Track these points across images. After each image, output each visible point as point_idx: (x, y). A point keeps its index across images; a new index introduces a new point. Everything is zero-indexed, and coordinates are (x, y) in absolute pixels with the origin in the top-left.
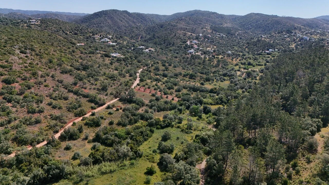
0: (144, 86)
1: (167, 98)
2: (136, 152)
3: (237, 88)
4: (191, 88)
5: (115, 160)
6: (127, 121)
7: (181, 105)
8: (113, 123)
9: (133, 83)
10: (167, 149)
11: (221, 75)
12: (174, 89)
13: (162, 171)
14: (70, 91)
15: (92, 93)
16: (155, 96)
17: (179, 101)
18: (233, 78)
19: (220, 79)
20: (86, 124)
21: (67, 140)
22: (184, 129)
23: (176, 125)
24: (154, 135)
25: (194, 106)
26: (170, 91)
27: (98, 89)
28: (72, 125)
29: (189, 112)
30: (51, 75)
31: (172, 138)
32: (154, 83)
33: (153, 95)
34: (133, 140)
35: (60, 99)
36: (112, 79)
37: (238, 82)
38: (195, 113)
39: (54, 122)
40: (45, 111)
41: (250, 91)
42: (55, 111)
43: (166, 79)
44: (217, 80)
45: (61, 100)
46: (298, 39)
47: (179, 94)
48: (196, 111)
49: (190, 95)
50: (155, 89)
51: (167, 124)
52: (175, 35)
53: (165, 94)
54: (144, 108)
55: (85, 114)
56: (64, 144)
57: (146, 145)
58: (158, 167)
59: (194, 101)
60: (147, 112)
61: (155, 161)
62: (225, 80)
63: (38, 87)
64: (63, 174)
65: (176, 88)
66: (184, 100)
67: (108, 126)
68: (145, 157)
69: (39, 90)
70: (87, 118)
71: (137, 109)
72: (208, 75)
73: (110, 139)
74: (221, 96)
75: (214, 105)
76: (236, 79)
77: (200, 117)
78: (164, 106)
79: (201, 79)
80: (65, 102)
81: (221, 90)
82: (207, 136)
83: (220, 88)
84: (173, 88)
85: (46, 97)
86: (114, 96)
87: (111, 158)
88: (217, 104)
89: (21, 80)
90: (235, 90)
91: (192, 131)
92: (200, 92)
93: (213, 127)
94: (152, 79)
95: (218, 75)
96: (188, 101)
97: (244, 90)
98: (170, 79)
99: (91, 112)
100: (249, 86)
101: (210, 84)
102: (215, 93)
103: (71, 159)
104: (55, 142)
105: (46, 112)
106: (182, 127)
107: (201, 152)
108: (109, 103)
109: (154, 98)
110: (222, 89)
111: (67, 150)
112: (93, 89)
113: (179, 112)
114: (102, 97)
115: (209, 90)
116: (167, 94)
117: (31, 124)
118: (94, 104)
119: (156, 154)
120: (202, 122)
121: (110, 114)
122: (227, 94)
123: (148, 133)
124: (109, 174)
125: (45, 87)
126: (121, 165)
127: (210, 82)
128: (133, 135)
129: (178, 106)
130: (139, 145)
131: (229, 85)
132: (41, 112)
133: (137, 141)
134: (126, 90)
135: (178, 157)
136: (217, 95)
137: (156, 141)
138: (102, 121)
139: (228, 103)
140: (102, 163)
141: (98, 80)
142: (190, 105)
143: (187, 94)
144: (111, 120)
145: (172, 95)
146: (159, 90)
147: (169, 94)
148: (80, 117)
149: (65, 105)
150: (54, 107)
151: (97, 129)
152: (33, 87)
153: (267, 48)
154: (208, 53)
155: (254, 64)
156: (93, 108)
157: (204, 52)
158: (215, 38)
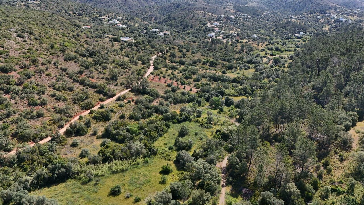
0: (159, 75)
1: (184, 88)
2: (150, 149)
3: (263, 77)
4: (211, 77)
5: (127, 158)
6: (140, 115)
7: (200, 97)
8: (124, 116)
9: (146, 72)
10: (185, 145)
11: (245, 62)
12: (192, 79)
13: (179, 169)
14: (75, 81)
15: (101, 83)
16: (171, 87)
17: (197, 92)
18: (259, 66)
19: (244, 67)
20: (94, 118)
21: (73, 136)
22: (204, 123)
23: (194, 119)
24: (170, 130)
25: (214, 98)
26: (188, 81)
27: (107, 79)
28: (78, 119)
29: (209, 104)
30: (53, 63)
31: (189, 134)
32: (170, 72)
33: (169, 86)
34: (147, 136)
35: (64, 89)
36: (122, 67)
37: (264, 71)
38: (216, 106)
39: (58, 116)
40: (48, 103)
41: (278, 80)
42: (59, 103)
43: (183, 67)
44: (241, 68)
45: (66, 91)
46: (333, 20)
47: (198, 84)
48: (217, 104)
49: (210, 85)
50: (171, 79)
51: (184, 118)
52: (194, 16)
53: (182, 84)
54: (159, 100)
55: (93, 107)
56: (70, 140)
57: (162, 141)
58: (175, 166)
59: (215, 92)
60: (162, 104)
61: (172, 159)
62: (249, 68)
63: (39, 77)
64: (70, 173)
65: (194, 77)
66: (204, 91)
67: (118, 120)
68: (160, 154)
69: (40, 80)
70: (95, 111)
71: (151, 101)
72: (231, 62)
73: (121, 135)
74: (245, 87)
75: (237, 96)
76: (262, 67)
77: (221, 110)
78: (181, 98)
79: (222, 67)
80: (70, 93)
81: (245, 80)
82: (228, 132)
83: (243, 77)
84: (191, 77)
85: (48, 88)
86: (125, 86)
87: (123, 156)
88: (241, 95)
89: (20, 68)
90: (261, 80)
91: (212, 126)
92: (221, 81)
93: (235, 121)
94: (167, 67)
95: (241, 62)
96: (208, 92)
97: (271, 79)
98: (188, 67)
99: (99, 105)
100: (276, 74)
101: (233, 72)
102: (238, 82)
103: (78, 156)
104: (61, 138)
105: (48, 105)
106: (201, 121)
107: (222, 149)
108: (119, 95)
109: (170, 89)
110: (246, 78)
111: (73, 147)
112: (101, 78)
113: (198, 105)
114: (111, 87)
115: (232, 79)
116: (184, 84)
117: (32, 118)
118: (103, 95)
119: (172, 151)
120: (223, 115)
121: (121, 106)
122: (251, 83)
123: (164, 128)
124: (120, 174)
125: (46, 77)
126: (133, 163)
127: (233, 71)
128: (147, 131)
129: (196, 97)
130: (153, 141)
131: (254, 73)
132: (43, 104)
133: (151, 136)
134: (139, 79)
135: (197, 154)
136: (241, 85)
137: (172, 136)
138: (111, 114)
139: (252, 94)
140: (112, 161)
141: (107, 68)
142: (210, 97)
143: (207, 84)
144: (122, 114)
145: (190, 85)
146: (175, 79)
147: (186, 84)
148: (87, 110)
149: (70, 97)
150: (58, 99)
151: (107, 124)
152: (33, 76)
153: (297, 31)
154: (230, 37)
155: (282, 49)
156: (101, 100)
157: (226, 36)
158: (239, 19)
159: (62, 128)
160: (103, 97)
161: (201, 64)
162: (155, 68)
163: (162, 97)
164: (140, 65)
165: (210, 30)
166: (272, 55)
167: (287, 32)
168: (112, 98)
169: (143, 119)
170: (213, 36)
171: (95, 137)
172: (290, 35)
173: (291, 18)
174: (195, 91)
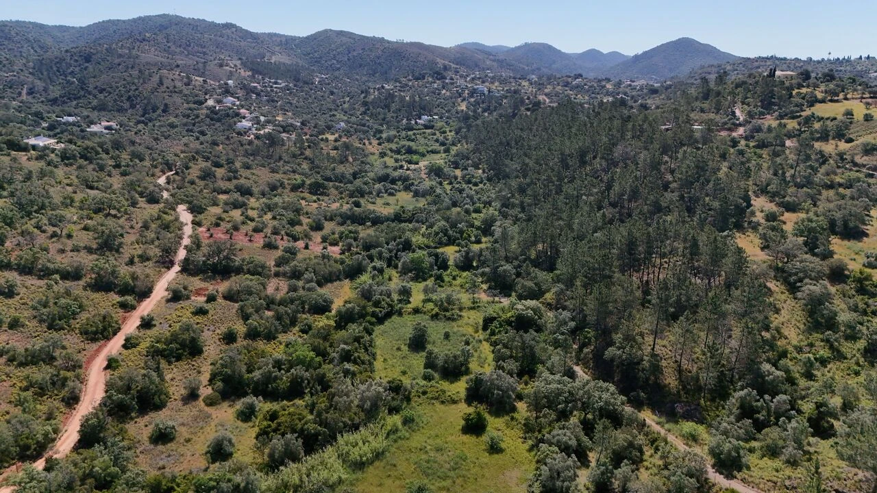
0: (217, 225)
1: (308, 247)
8: (237, 334)
12: (302, 225)
16: (276, 248)
20: (155, 355)
21: (133, 415)
22: (439, 312)
25: (413, 255)
26: (298, 230)
27: (90, 250)
28: (108, 368)
29: (399, 272)
31: (432, 339)
32: (237, 214)
33: (270, 246)
36: (102, 214)
42: (3, 336)
43: (253, 200)
44: (381, 192)
46: (466, 92)
47: (327, 235)
49: (358, 234)
50: (256, 231)
52: (161, 83)
53: (294, 239)
55: (119, 329)
60: (295, 290)
61: (455, 398)
62: (396, 191)
65: (304, 220)
66: (368, 247)
67: (225, 347)
77: (439, 278)
82: (531, 312)
84: (299, 220)
86: (158, 262)
97: (468, 206)
99: (133, 320)
101: (373, 203)
103: (206, 461)
104: (112, 429)
106: (423, 309)
109: (280, 253)
111: (164, 443)
112: (72, 251)
115: (392, 216)
116: (299, 239)
118: (117, 293)
120: (453, 288)
121: (199, 312)
124: (378, 464)
126: (384, 432)
127: (369, 199)
128: (349, 351)
137: (400, 354)
140: (336, 440)
145: (312, 239)
147: (303, 238)
148: (108, 339)
149: (26, 313)
151: (204, 362)
153: (414, 113)
154: (292, 129)
155: (422, 149)
156: (127, 307)
157: (282, 127)
158: (272, 91)
159: (77, 403)
160: (129, 299)
161: (287, 191)
162: (195, 210)
163: (277, 275)
164: (147, 206)
165: (228, 115)
166: (410, 162)
167: (397, 117)
168: (149, 297)
169: (283, 334)
170: (250, 129)
171: (200, 403)
172: (405, 121)
173: (383, 87)
174: (334, 251)
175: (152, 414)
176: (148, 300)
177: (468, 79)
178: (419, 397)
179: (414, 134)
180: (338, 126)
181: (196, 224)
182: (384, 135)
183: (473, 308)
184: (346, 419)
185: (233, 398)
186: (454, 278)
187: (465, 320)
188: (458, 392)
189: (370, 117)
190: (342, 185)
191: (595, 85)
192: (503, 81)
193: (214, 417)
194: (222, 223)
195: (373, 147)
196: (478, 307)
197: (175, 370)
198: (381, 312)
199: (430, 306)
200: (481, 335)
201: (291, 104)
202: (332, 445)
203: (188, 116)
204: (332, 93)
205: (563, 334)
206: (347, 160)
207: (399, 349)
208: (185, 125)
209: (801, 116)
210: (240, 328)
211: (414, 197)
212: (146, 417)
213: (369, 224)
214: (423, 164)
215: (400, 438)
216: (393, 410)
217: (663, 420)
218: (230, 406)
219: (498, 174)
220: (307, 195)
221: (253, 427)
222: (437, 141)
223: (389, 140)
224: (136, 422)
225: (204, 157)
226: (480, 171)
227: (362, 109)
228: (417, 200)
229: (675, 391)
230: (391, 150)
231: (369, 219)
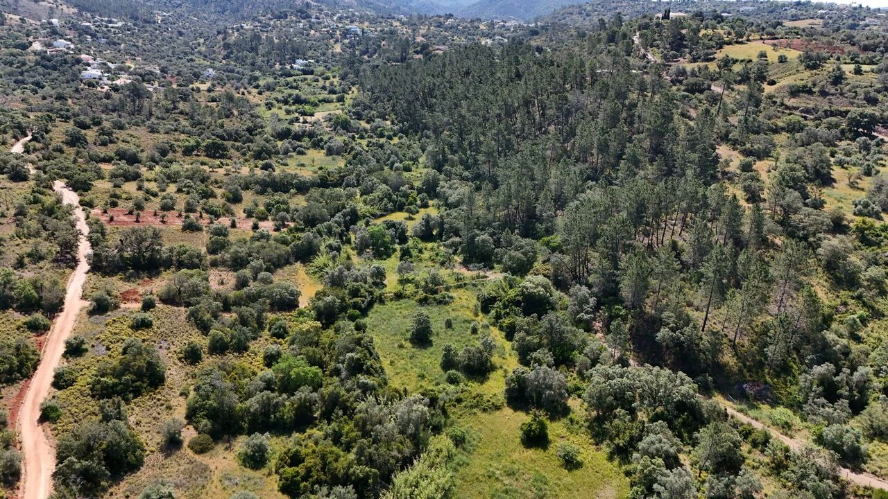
0: (114, 204)
4: (259, 185)
12: (216, 197)
16: (199, 229)
20: (102, 393)
22: (427, 295)
28: (42, 421)
29: (352, 249)
31: (432, 330)
32: (132, 188)
33: (190, 228)
44: (289, 151)
47: (250, 208)
50: (164, 208)
53: (216, 216)
55: (40, 361)
57: (397, 374)
60: (243, 282)
61: (495, 402)
62: (305, 148)
65: (219, 191)
67: (189, 368)
73: (284, 403)
86: (56, 262)
87: (402, 453)
97: (398, 164)
99: (53, 346)
101: (284, 164)
102: (335, 185)
116: (220, 215)
119: (469, 386)
120: (424, 264)
121: (140, 325)
128: (359, 359)
133: (376, 371)
137: (403, 352)
148: (28, 377)
151: (172, 393)
153: (287, 57)
154: (153, 78)
155: (312, 98)
156: (39, 329)
157: (140, 75)
158: (109, 31)
159: (18, 480)
160: (38, 316)
161: (179, 155)
162: (79, 186)
163: (214, 264)
164: (13, 185)
165: (66, 62)
166: (304, 114)
167: (268, 61)
168: (62, 310)
169: (253, 342)
170: (100, 79)
171: (187, 451)
172: (278, 66)
173: (242, 27)
174: (267, 226)
175: (130, 478)
176: (62, 314)
177: (335, 18)
178: (454, 406)
179: (295, 81)
180: (206, 73)
181: (87, 205)
182: (262, 83)
183: (460, 287)
184: (395, 453)
185: (226, 437)
186: (420, 251)
187: (457, 303)
188: (495, 395)
189: (235, 61)
190: (240, 144)
191: (469, 25)
192: (373, 22)
193: (212, 467)
194: (119, 202)
195: (254, 97)
196: (465, 284)
197: (137, 409)
198: (363, 302)
199: (410, 288)
200: (483, 320)
201: (137, 47)
202: (387, 489)
203: (11, 64)
204: (181, 34)
205: (587, 313)
206: (232, 113)
207: (401, 346)
208: (11, 74)
209: (714, 58)
210: (202, 341)
211: (327, 155)
212: (122, 484)
213: (293, 191)
214: (320, 115)
215: (458, 464)
216: (437, 429)
217: (744, 407)
218: (226, 449)
219: (412, 126)
220: (204, 159)
221: (269, 474)
222: (324, 88)
223: (269, 88)
224: (111, 494)
225: (62, 116)
226: (389, 122)
227: (224, 53)
228: (334, 159)
229: (735, 369)
230: (278, 101)
231: (292, 184)
